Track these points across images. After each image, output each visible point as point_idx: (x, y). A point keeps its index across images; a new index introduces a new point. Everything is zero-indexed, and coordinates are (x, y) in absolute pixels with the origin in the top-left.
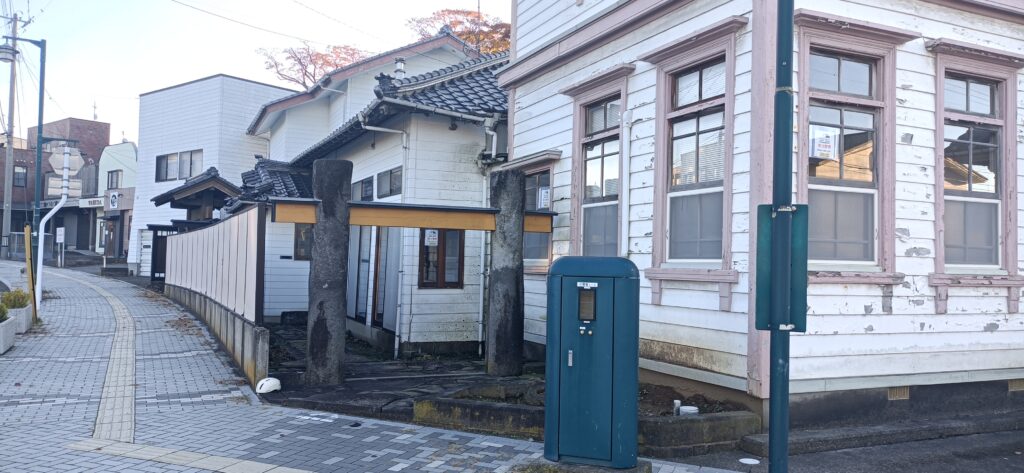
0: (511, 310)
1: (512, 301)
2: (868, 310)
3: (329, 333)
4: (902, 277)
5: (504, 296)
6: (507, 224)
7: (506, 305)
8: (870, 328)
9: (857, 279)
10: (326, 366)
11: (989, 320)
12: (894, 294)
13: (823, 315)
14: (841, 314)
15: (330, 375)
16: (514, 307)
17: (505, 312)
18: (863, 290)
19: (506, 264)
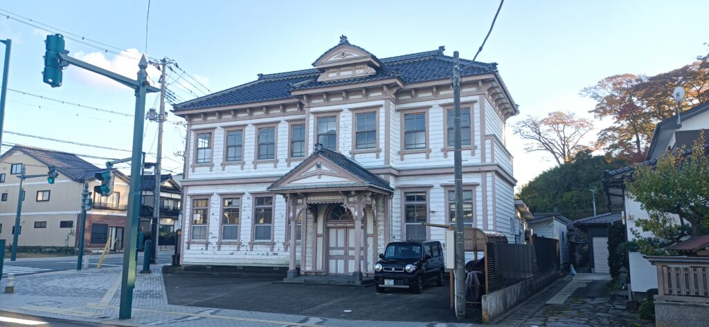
2: (202, 249)
4: (210, 242)
8: (203, 253)
11: (232, 252)
12: (208, 246)
18: (202, 245)
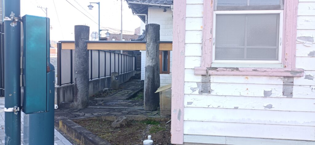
0: (150, 83)
1: (151, 80)
2: (267, 94)
3: (78, 89)
4: (302, 71)
5: (148, 78)
6: (149, 47)
7: (148, 81)
8: (270, 107)
9: (255, 73)
10: (77, 101)
12: (295, 83)
13: (225, 96)
14: (241, 96)
15: (79, 105)
16: (151, 82)
17: (148, 84)
18: (264, 80)
19: (149, 64)
